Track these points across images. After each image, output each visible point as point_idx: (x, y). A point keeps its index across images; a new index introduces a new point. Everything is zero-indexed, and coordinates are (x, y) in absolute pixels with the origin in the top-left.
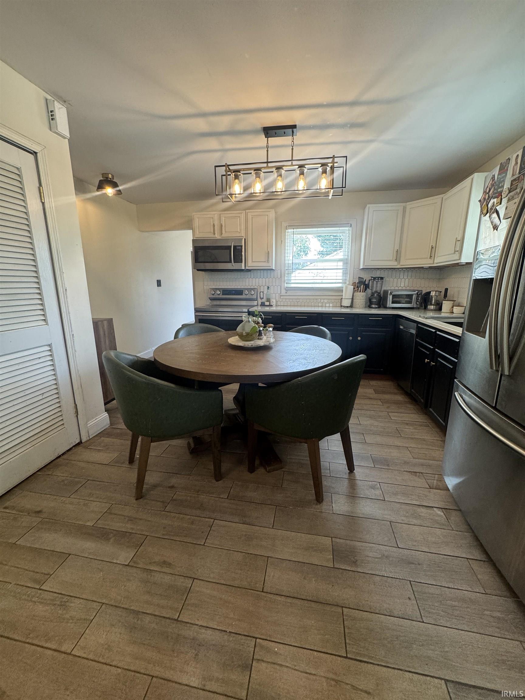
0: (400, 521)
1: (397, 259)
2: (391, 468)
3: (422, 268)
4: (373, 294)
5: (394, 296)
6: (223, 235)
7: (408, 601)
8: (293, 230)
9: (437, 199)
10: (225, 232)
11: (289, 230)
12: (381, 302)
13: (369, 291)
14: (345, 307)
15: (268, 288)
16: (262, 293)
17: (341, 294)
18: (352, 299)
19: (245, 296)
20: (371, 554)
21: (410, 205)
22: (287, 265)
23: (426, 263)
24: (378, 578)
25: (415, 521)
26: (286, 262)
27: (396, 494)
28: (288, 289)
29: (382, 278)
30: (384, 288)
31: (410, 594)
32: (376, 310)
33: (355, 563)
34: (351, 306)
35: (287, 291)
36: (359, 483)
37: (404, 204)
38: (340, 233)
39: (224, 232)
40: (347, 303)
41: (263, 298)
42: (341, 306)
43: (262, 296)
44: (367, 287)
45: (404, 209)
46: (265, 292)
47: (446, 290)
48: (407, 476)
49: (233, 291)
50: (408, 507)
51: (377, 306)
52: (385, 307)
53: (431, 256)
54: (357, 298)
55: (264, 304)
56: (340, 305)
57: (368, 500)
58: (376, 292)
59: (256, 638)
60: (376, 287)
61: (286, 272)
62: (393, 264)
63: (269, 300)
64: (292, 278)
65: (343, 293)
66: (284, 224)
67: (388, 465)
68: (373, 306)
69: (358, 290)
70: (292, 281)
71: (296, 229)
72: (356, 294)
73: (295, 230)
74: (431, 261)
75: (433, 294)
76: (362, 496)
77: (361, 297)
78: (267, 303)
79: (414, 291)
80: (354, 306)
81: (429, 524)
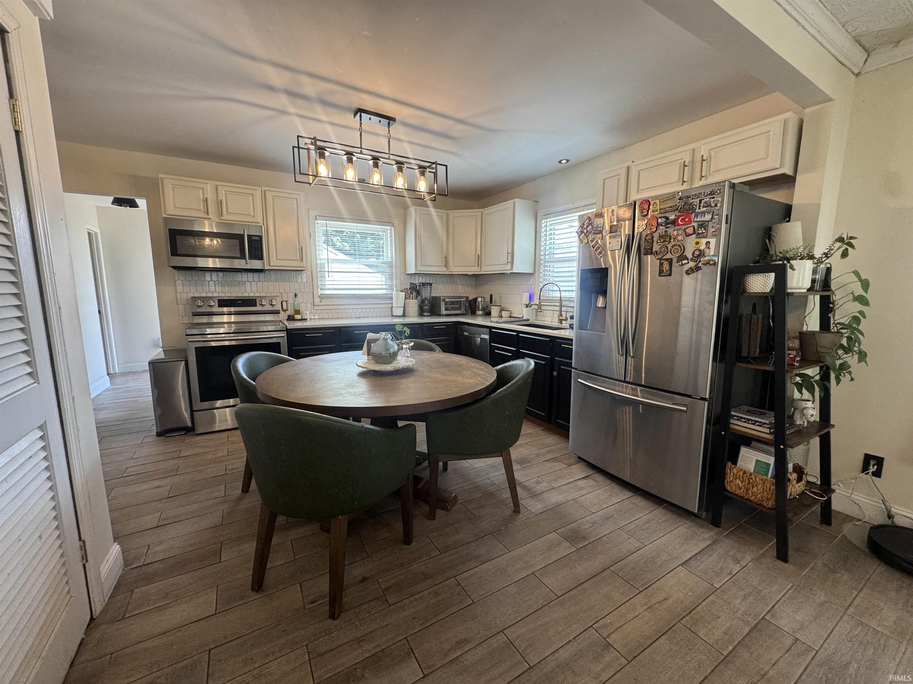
0: (577, 497)
1: (446, 265)
2: (533, 463)
3: (467, 275)
4: (423, 301)
5: (446, 303)
6: (224, 217)
7: (629, 540)
8: (325, 222)
9: (477, 212)
10: (227, 212)
11: (319, 221)
12: (434, 311)
13: (419, 297)
14: (396, 316)
15: (296, 295)
16: (284, 304)
17: (391, 302)
18: (404, 307)
19: (261, 307)
20: (586, 527)
21: (454, 214)
22: (319, 266)
23: (474, 270)
24: (604, 538)
25: (583, 492)
26: (318, 261)
27: (556, 480)
28: (322, 297)
29: (431, 284)
30: (434, 295)
31: (626, 536)
32: (429, 318)
33: (584, 538)
34: (404, 315)
35: (322, 299)
36: (526, 484)
37: (447, 211)
38: (382, 231)
39: (225, 212)
40: (400, 312)
41: (287, 310)
42: (393, 316)
43: (285, 307)
44: (418, 293)
45: (448, 215)
46: (291, 301)
47: (491, 296)
48: (549, 464)
49: (240, 300)
50: (572, 485)
51: (429, 314)
52: (439, 315)
53: (478, 265)
54: (410, 305)
55: (294, 317)
56: (390, 315)
57: (546, 493)
58: (426, 298)
59: (591, 626)
60: (426, 293)
61: (319, 274)
62: (442, 270)
63: (298, 312)
64: (327, 283)
65: (392, 300)
66: (312, 214)
67: (529, 462)
68: (425, 314)
69: (410, 297)
70: (327, 287)
71: (330, 221)
72: (407, 301)
73: (328, 222)
74: (479, 269)
75: (479, 299)
76: (539, 492)
77: (413, 304)
78: (298, 317)
79: (462, 297)
80: (407, 314)
81: (592, 490)
